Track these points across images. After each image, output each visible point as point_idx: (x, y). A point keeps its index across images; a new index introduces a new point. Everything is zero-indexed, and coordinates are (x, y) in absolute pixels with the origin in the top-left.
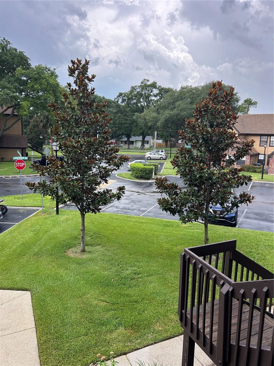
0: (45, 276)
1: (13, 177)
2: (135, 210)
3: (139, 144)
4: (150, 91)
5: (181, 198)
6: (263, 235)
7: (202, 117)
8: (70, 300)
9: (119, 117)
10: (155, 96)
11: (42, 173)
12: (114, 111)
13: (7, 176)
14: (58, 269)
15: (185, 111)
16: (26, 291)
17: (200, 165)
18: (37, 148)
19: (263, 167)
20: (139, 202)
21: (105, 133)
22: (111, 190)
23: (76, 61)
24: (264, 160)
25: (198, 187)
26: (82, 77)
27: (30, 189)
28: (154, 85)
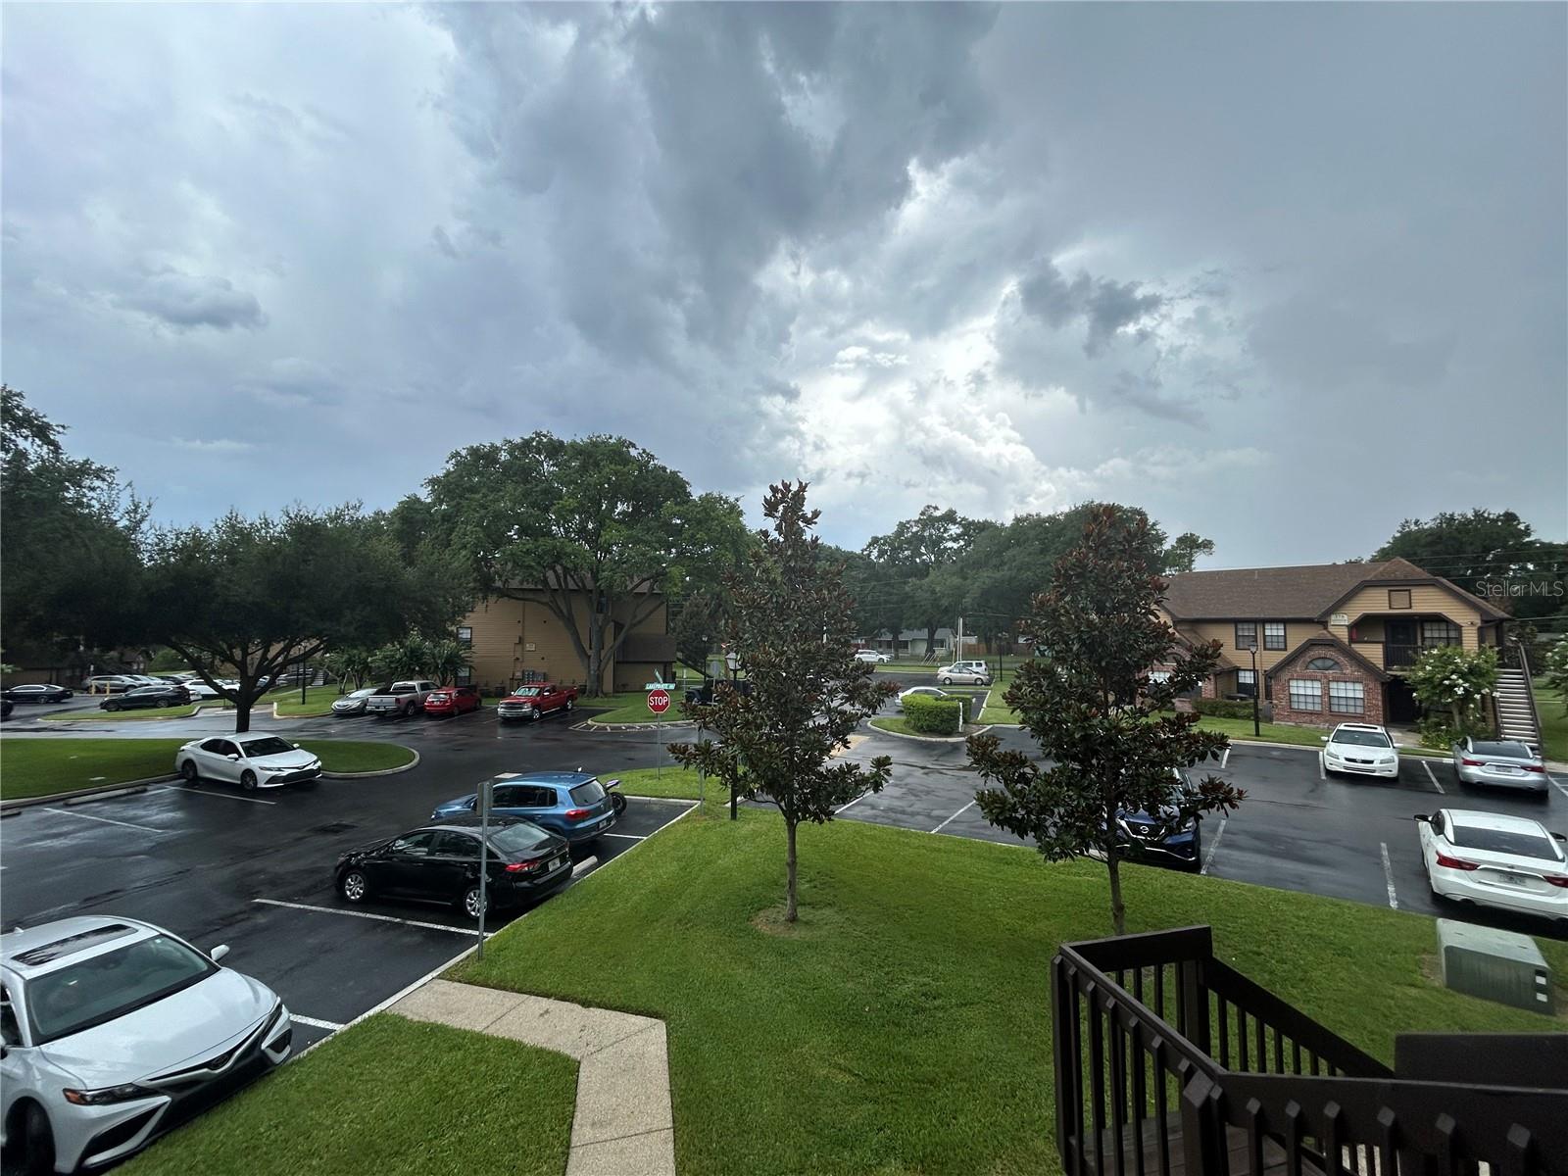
0: (701, 983)
1: (644, 727)
2: (918, 814)
3: (921, 649)
4: (942, 530)
5: (1039, 791)
6: (1287, 901)
7: (1073, 589)
8: (758, 1057)
9: (873, 588)
10: (955, 540)
11: (704, 723)
12: (861, 576)
13: (631, 725)
14: (733, 965)
15: (1029, 569)
16: (656, 1018)
17: (1079, 709)
18: (695, 662)
19: (1256, 704)
20: (928, 793)
21: (842, 631)
22: (857, 767)
23: (781, 487)
24: (1256, 684)
25: (1081, 762)
26: (792, 517)
27: (676, 758)
28: (950, 517)
